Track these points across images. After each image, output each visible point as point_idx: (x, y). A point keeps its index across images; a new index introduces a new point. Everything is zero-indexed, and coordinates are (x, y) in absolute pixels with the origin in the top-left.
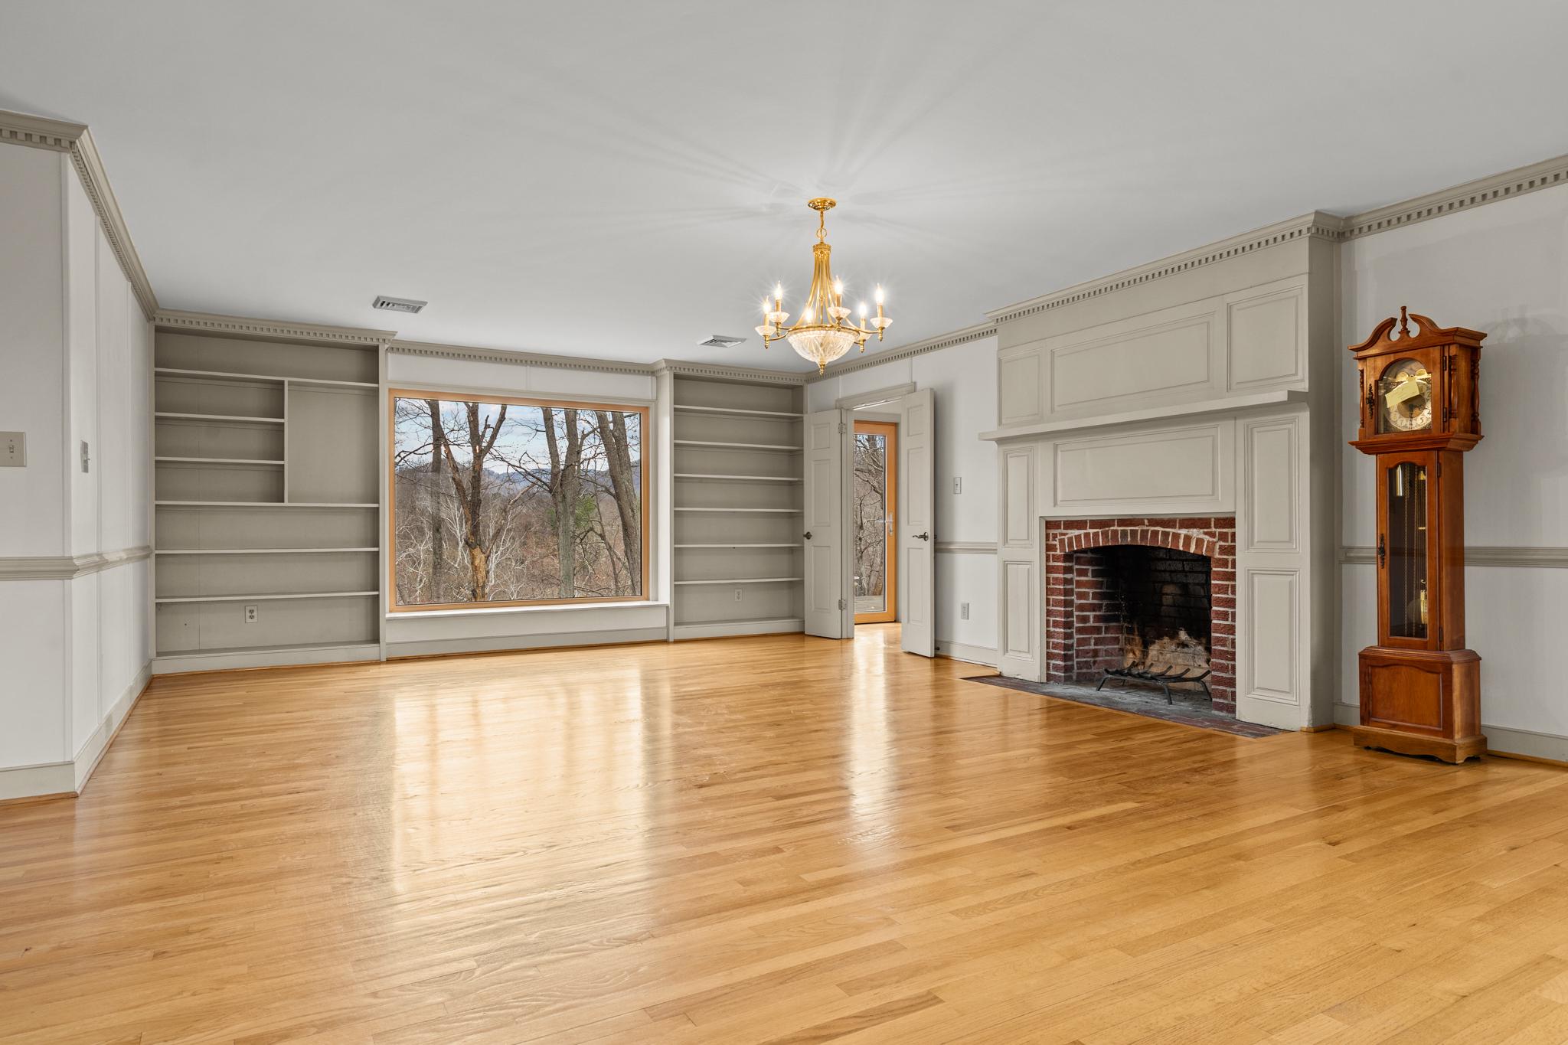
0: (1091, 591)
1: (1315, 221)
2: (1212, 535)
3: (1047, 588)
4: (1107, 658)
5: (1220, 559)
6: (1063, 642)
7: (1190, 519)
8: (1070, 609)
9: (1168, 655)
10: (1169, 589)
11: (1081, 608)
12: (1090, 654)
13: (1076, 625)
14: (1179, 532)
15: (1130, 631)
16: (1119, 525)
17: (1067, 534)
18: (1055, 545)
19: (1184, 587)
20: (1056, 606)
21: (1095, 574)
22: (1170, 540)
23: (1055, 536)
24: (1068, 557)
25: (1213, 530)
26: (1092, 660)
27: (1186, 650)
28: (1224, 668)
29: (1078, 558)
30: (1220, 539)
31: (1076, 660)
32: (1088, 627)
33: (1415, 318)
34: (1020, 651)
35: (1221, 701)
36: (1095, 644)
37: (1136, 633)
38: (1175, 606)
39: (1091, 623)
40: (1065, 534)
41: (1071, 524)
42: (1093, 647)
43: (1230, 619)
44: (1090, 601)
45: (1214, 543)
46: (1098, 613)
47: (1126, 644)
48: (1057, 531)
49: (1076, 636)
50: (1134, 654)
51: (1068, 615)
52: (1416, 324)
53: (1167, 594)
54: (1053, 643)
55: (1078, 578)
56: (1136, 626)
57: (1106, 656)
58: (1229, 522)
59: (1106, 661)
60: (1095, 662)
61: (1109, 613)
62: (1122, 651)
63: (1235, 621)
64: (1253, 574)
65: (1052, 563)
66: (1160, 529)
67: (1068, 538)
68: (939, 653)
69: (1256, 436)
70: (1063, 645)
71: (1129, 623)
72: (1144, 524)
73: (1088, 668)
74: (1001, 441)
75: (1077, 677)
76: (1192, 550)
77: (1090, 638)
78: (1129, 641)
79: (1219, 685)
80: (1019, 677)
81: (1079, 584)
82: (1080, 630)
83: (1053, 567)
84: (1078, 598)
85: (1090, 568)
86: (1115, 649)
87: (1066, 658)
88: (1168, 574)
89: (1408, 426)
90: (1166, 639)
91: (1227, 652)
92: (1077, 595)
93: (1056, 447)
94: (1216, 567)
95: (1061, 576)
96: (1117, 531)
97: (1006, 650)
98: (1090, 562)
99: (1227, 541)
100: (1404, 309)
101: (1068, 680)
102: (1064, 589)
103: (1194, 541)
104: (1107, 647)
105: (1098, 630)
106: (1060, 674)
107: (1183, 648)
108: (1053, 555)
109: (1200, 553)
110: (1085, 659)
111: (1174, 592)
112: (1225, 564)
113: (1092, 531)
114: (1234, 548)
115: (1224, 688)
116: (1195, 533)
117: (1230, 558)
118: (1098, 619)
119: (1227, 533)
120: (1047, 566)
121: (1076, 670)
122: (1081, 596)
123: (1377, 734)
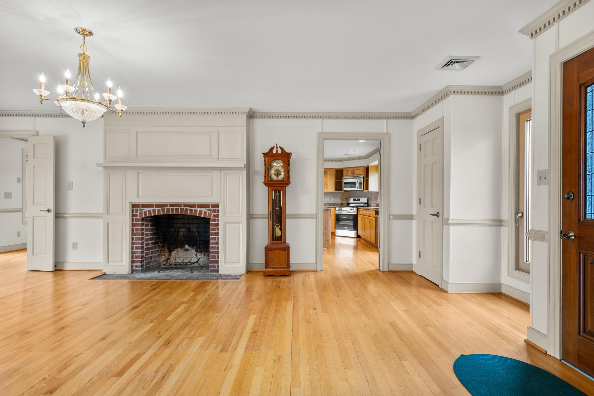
0: (150, 233)
1: (249, 111)
2: (210, 210)
3: (132, 233)
4: (155, 259)
5: (213, 219)
6: (141, 255)
7: (202, 205)
8: (143, 241)
9: (180, 255)
10: (182, 230)
11: (147, 240)
12: (149, 259)
13: (145, 247)
14: (197, 209)
15: (163, 247)
16: (170, 206)
17: (144, 210)
18: (137, 214)
19: (189, 229)
20: (137, 240)
21: (152, 225)
22: (193, 212)
23: (137, 211)
24: (143, 219)
25: (211, 208)
26: (150, 261)
27: (188, 252)
28: (215, 257)
29: (146, 219)
30: (213, 212)
31: (145, 262)
32: (149, 247)
33: (281, 148)
34: (117, 262)
35: (213, 269)
36: (151, 254)
37: (166, 247)
38: (184, 236)
39: (150, 246)
40: (142, 210)
41: (145, 206)
42: (150, 255)
43: (217, 240)
44: (150, 237)
45: (211, 213)
46: (152, 241)
47: (161, 252)
48: (138, 209)
49: (145, 252)
50: (165, 256)
51: (143, 243)
52: (281, 150)
53: (181, 232)
54: (135, 256)
55: (146, 228)
56: (166, 245)
57: (155, 258)
58: (217, 206)
59: (155, 260)
60: (151, 261)
61: (155, 241)
62: (160, 255)
63: (219, 240)
64: (226, 224)
65: (135, 222)
66: (189, 208)
67: (144, 212)
68: (57, 268)
69: (228, 177)
70: (141, 256)
71: (163, 244)
72: (182, 206)
73: (149, 264)
74: (105, 168)
75: (145, 268)
76: (202, 216)
77: (149, 252)
78: (162, 251)
79: (212, 263)
80: (116, 273)
81: (146, 230)
82: (146, 249)
83: (136, 224)
84: (146, 236)
85: (150, 223)
86: (157, 255)
87: (142, 261)
88: (182, 224)
89: (277, 179)
90: (179, 249)
91: (216, 251)
92: (145, 235)
93: (139, 173)
94: (212, 222)
95: (140, 227)
96: (169, 209)
97: (108, 262)
98: (150, 221)
99: (216, 213)
100: (277, 144)
101: (143, 271)
102: (142, 233)
103: (203, 212)
104: (155, 254)
105: (152, 248)
106: (139, 269)
107: (187, 251)
108: (136, 219)
109: (205, 217)
110: (148, 261)
111: (184, 231)
112: (215, 220)
113: (156, 209)
114: (219, 215)
115: (214, 264)
116: (204, 210)
117: (217, 218)
118: (152, 244)
119: (216, 210)
120: (132, 223)
121: (145, 266)
122: (147, 235)
123: (270, 271)
